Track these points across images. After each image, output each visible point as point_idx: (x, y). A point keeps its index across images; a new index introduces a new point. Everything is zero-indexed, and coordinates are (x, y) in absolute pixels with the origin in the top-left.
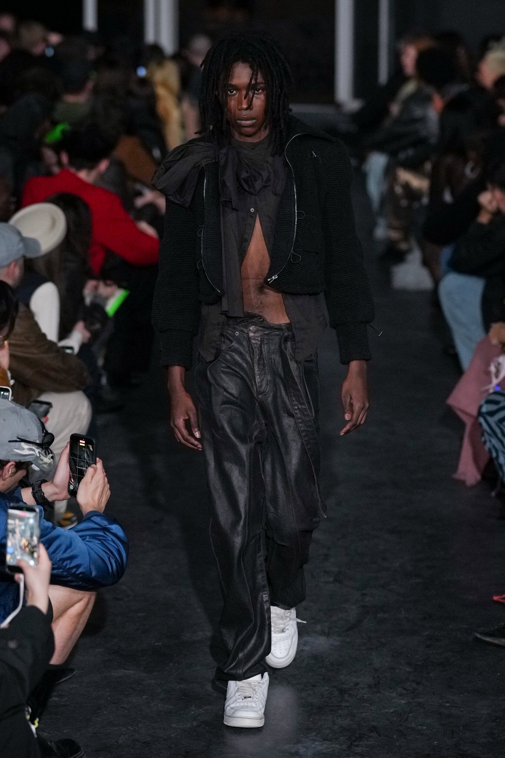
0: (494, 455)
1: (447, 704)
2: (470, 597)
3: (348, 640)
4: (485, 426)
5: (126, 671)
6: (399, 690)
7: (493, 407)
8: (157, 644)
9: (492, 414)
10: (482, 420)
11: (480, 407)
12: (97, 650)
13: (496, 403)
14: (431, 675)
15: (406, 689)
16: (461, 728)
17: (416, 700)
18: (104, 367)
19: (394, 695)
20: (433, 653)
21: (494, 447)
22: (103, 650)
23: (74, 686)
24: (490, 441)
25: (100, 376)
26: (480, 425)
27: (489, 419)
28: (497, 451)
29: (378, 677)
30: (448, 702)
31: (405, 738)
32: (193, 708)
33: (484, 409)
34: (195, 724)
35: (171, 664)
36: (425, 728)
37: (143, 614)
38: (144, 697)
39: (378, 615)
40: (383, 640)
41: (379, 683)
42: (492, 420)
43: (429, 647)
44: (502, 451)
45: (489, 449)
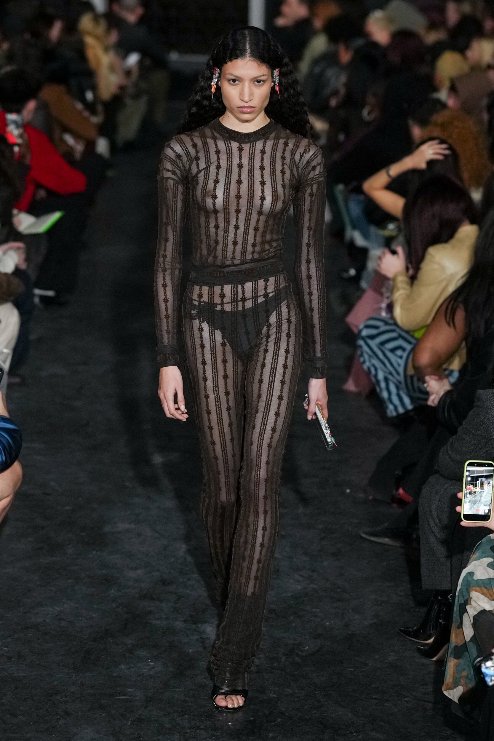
0: (373, 373)
1: (339, 590)
4: (365, 348)
5: (54, 558)
6: (297, 577)
7: (374, 332)
9: (372, 337)
10: (362, 343)
11: (360, 331)
12: (28, 539)
13: (376, 327)
14: (325, 564)
15: (302, 576)
16: (350, 611)
17: (311, 586)
19: (291, 581)
20: (327, 544)
21: (374, 365)
22: (33, 539)
23: (7, 570)
24: (370, 361)
27: (370, 342)
28: (376, 369)
29: (277, 565)
30: (339, 588)
31: (301, 619)
32: (113, 591)
33: (364, 333)
34: (114, 605)
35: (94, 552)
36: (318, 610)
38: (70, 581)
41: (278, 570)
42: (373, 343)
43: (323, 539)
44: (382, 369)
45: (369, 368)
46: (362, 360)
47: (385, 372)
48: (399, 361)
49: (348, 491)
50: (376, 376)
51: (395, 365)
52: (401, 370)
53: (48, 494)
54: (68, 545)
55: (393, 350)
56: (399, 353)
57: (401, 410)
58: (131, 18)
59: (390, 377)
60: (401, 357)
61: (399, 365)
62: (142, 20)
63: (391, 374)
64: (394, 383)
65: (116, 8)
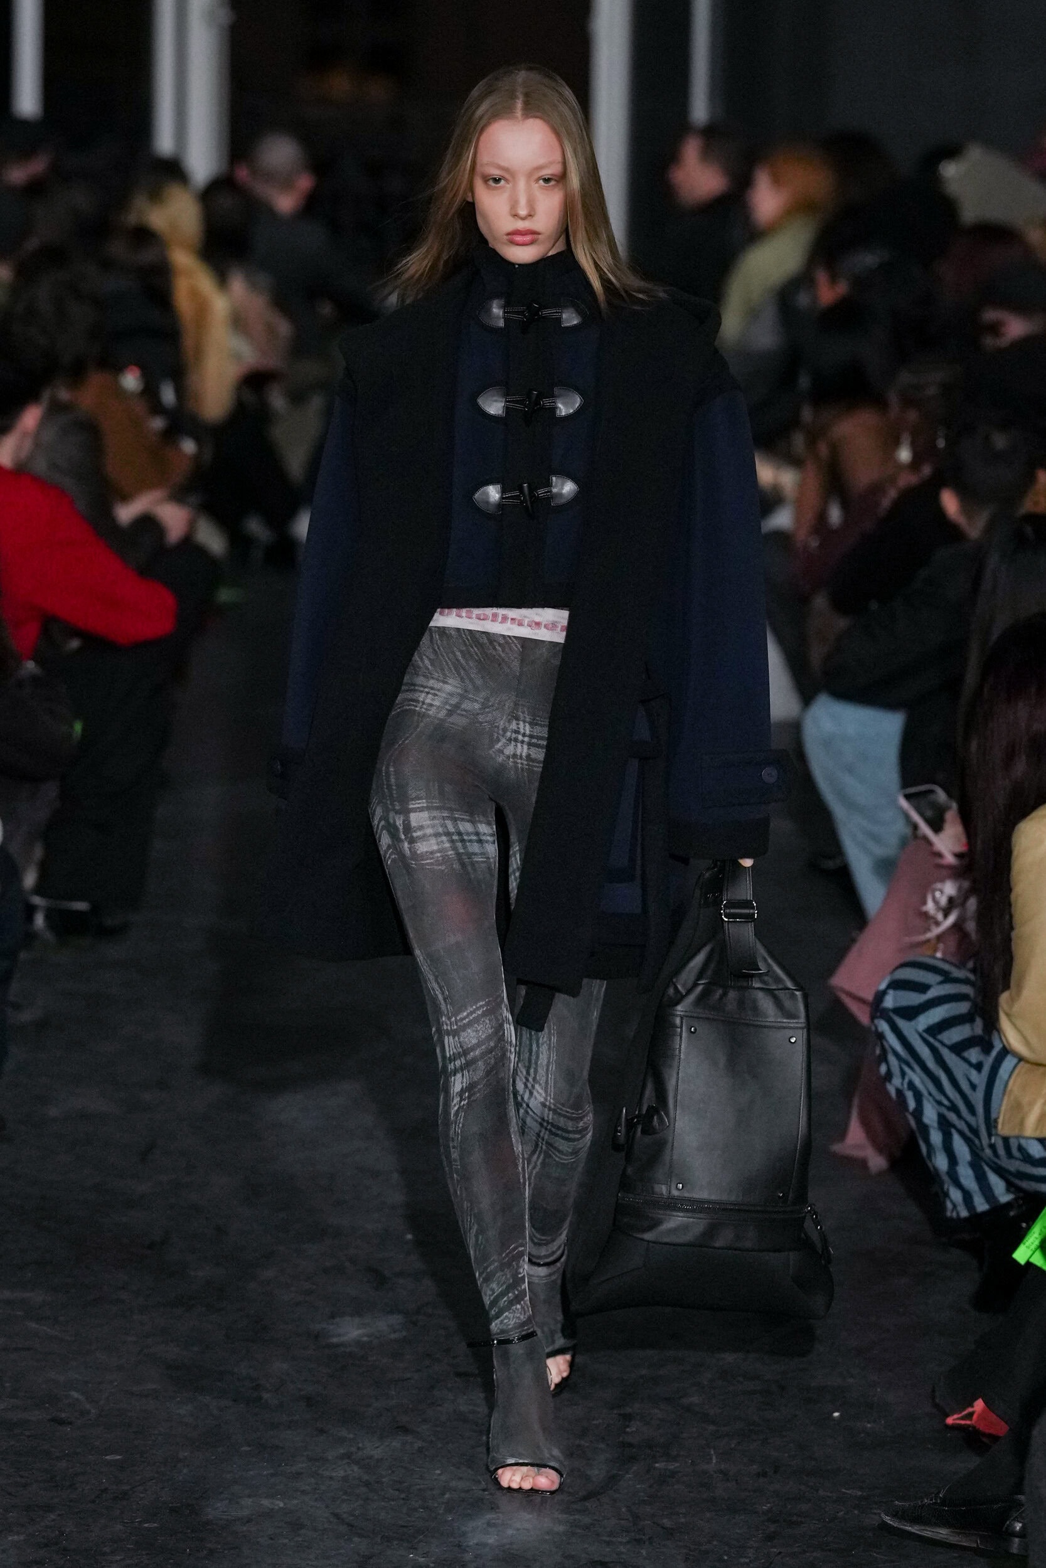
0: (912, 1104)
2: (869, 1425)
3: (587, 1520)
4: (892, 1040)
7: (915, 999)
8: (146, 1525)
9: (910, 1013)
10: (884, 1026)
11: (880, 996)
12: (10, 1538)
13: (923, 988)
18: (40, 889)
20: (780, 1553)
21: (911, 1086)
22: (22, 1537)
24: (903, 1074)
25: (31, 910)
26: (881, 1036)
27: (901, 1023)
28: (918, 1096)
33: (889, 1002)
37: (119, 1457)
39: (657, 1465)
40: (667, 1522)
42: (911, 1028)
43: (770, 1538)
44: (930, 1094)
45: (899, 1092)
46: (883, 1069)
47: (939, 1103)
48: (974, 1075)
49: (836, 1414)
50: (918, 1113)
51: (965, 1086)
52: (978, 1098)
53: (62, 1422)
54: (113, 1552)
55: (958, 1049)
56: (974, 1055)
57: (981, 1205)
58: (285, 203)
59: (952, 1117)
60: (979, 1067)
61: (973, 1087)
62: (311, 205)
63: (954, 1108)
64: (961, 1133)
65: (242, 174)
